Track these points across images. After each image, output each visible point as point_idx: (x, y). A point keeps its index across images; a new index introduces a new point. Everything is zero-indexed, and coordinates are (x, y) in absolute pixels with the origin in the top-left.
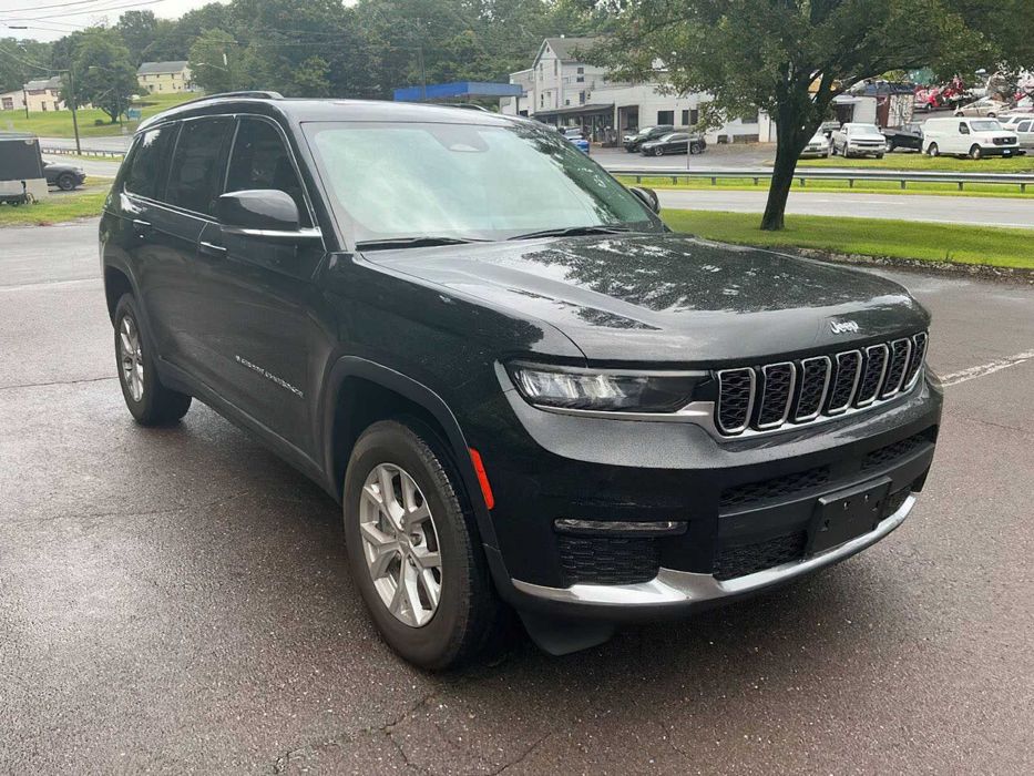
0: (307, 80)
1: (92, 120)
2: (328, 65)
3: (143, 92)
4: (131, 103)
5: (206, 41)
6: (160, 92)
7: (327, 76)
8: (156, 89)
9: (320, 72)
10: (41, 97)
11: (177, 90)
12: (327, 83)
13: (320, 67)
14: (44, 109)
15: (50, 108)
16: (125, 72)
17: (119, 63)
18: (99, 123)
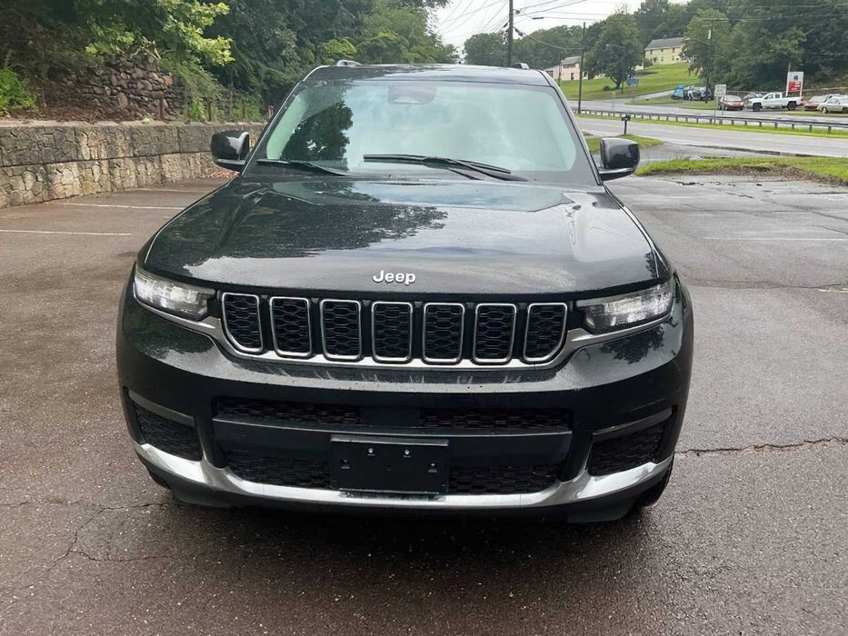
0: (782, 49)
1: (601, 86)
2: (804, 35)
3: (648, 64)
4: (633, 73)
5: (700, 20)
6: (661, 63)
7: (801, 45)
8: (659, 61)
9: (796, 42)
10: (571, 70)
11: (675, 62)
12: (802, 51)
13: (797, 36)
14: (572, 78)
15: (577, 77)
16: (633, 48)
17: (629, 41)
18: (607, 89)
